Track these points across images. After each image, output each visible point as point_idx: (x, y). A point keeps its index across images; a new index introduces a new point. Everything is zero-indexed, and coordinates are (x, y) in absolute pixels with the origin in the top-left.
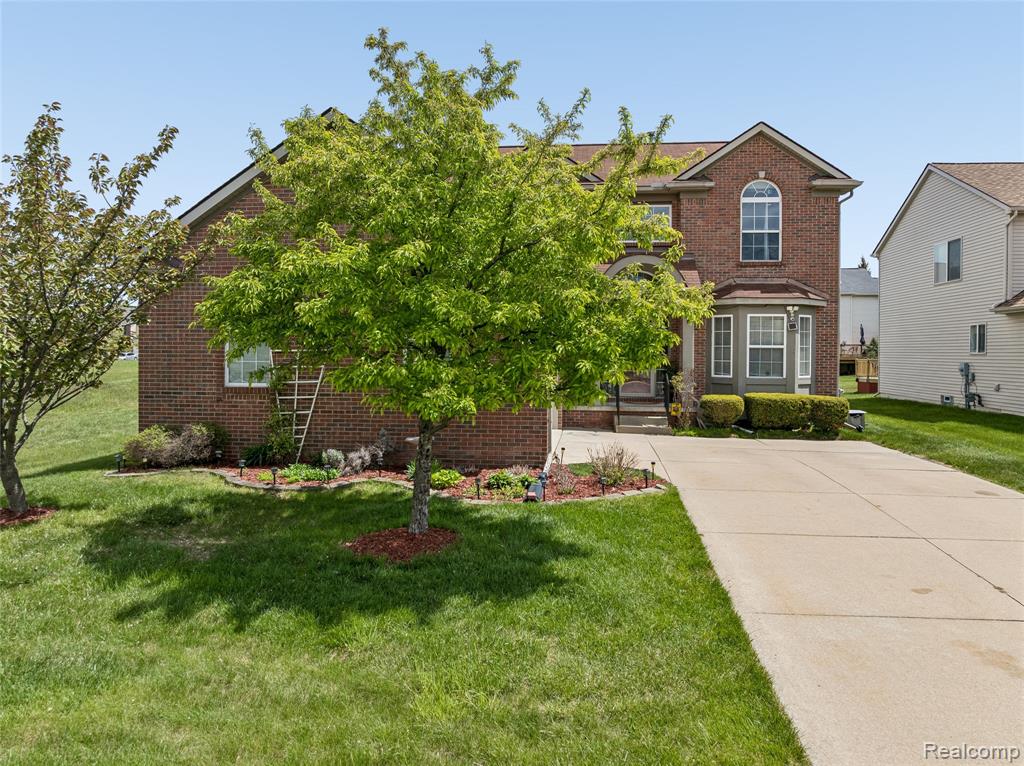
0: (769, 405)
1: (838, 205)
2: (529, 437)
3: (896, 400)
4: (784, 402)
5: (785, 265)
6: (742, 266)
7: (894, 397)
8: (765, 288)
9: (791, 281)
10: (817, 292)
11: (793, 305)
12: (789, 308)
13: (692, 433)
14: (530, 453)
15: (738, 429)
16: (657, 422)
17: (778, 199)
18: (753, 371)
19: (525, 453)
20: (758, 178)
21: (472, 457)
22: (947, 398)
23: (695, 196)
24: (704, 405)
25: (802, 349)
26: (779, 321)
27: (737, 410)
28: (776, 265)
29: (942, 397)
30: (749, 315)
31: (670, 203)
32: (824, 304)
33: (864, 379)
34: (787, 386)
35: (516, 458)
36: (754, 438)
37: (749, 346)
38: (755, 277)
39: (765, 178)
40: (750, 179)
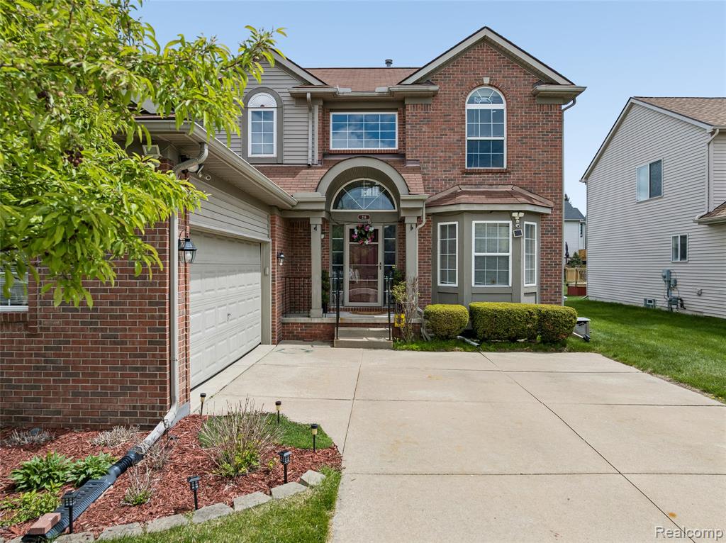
0: (494, 316)
1: (561, 112)
2: (141, 382)
3: (603, 302)
4: (510, 312)
5: (510, 173)
6: (467, 173)
7: (601, 300)
8: (489, 194)
9: (517, 189)
10: (542, 199)
11: (519, 212)
12: (515, 215)
13: (414, 346)
14: (142, 408)
15: (464, 341)
16: (377, 335)
17: (503, 106)
18: (478, 280)
19: (134, 407)
20: (483, 85)
21: (59, 412)
22: (650, 301)
23: (419, 102)
24: (428, 315)
25: (527, 256)
26: (504, 229)
27: (461, 321)
28: (501, 172)
29: (645, 300)
30: (474, 222)
31: (396, 110)
32: (549, 211)
33: (573, 284)
34: (512, 295)
35: (123, 414)
36: (478, 351)
37: (474, 254)
38: (480, 184)
39: (489, 85)
40: (475, 85)
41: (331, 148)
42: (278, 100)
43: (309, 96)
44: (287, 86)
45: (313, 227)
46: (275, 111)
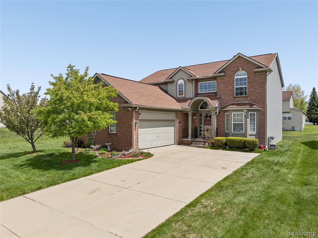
1: (266, 76)
2: (129, 145)
5: (248, 97)
6: (235, 98)
8: (238, 105)
9: (250, 102)
10: (259, 105)
12: (244, 111)
17: (246, 76)
18: (234, 130)
19: (128, 148)
20: (240, 70)
23: (221, 78)
25: (250, 123)
26: (242, 115)
28: (245, 97)
30: (233, 113)
31: (215, 80)
32: (261, 109)
34: (245, 135)
37: (233, 122)
38: (239, 101)
39: (242, 70)
40: (237, 71)
41: (199, 92)
42: (184, 81)
43: (190, 80)
44: (186, 77)
45: (189, 115)
46: (184, 84)
